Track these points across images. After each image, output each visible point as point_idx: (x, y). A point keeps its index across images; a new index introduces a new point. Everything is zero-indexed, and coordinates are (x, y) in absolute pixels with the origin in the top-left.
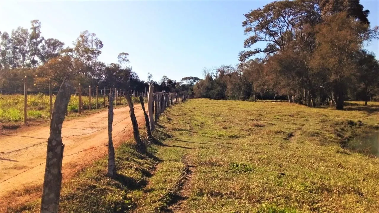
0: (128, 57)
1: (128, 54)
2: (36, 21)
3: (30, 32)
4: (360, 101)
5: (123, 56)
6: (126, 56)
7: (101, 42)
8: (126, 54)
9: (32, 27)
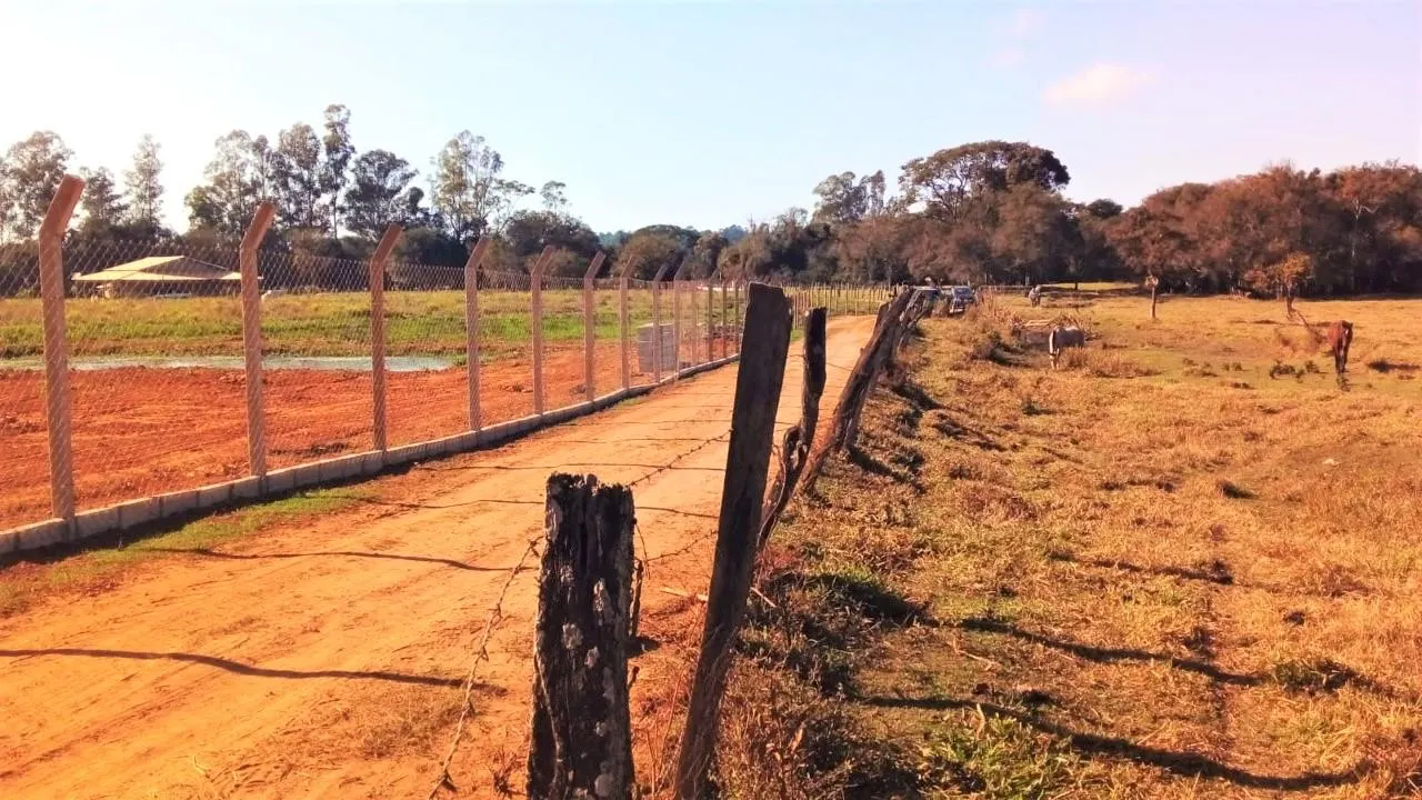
0: (566, 192)
1: (564, 185)
2: (336, 109)
3: (322, 133)
4: (1096, 281)
5: (554, 191)
6: (560, 189)
7: (497, 158)
8: (558, 185)
9: (327, 122)
